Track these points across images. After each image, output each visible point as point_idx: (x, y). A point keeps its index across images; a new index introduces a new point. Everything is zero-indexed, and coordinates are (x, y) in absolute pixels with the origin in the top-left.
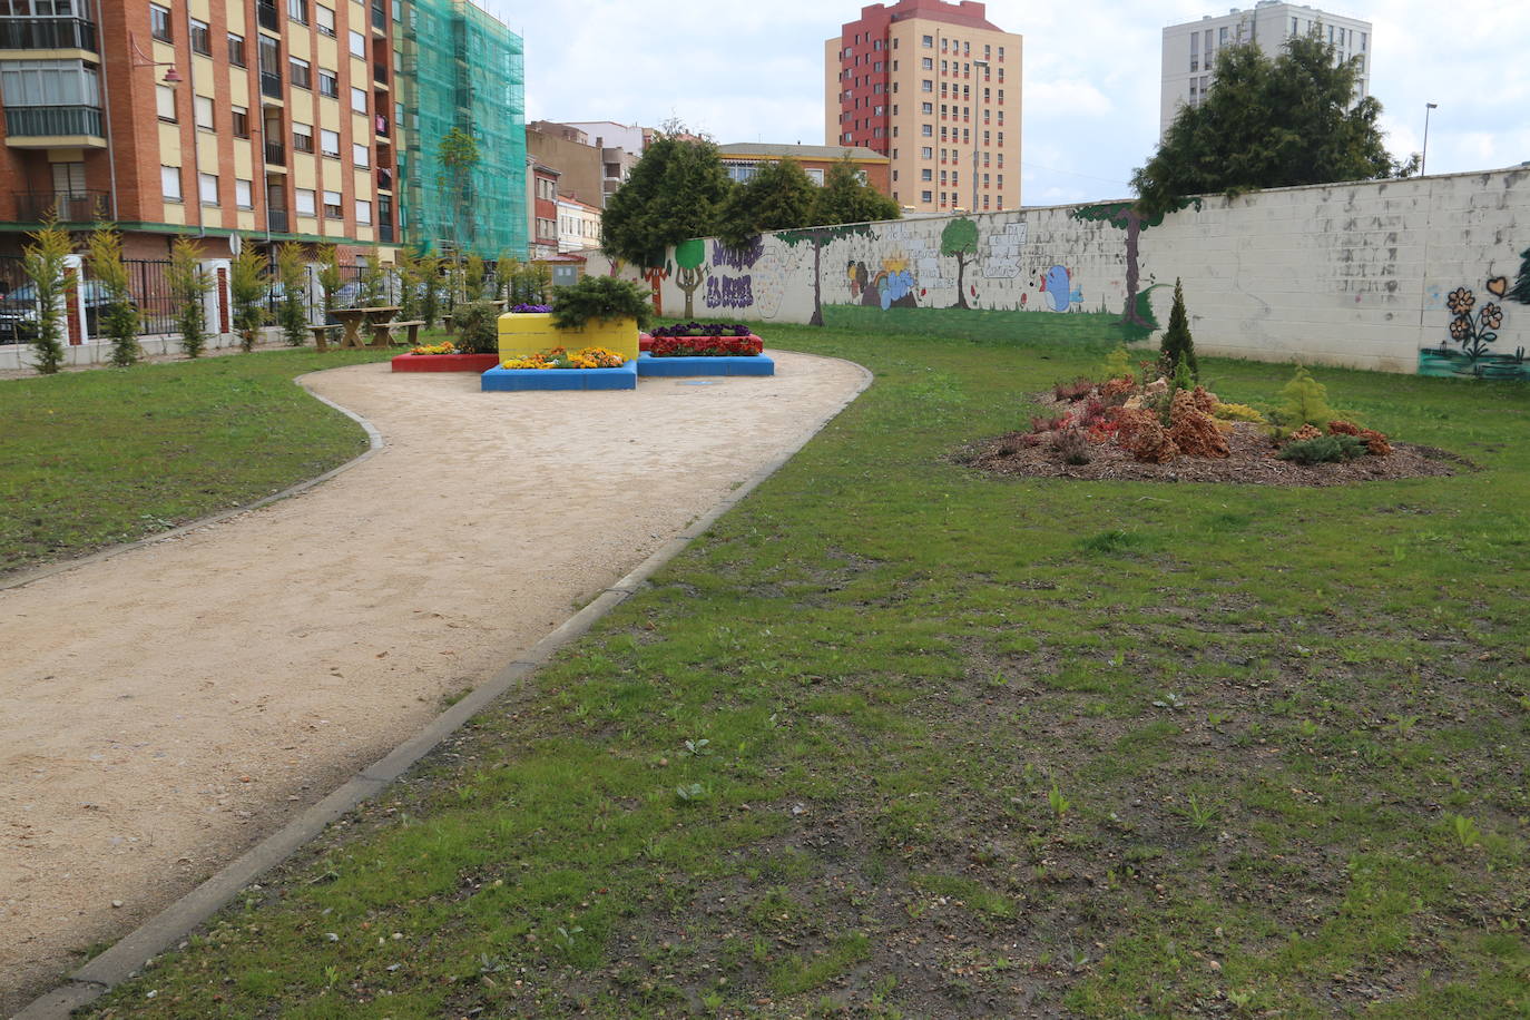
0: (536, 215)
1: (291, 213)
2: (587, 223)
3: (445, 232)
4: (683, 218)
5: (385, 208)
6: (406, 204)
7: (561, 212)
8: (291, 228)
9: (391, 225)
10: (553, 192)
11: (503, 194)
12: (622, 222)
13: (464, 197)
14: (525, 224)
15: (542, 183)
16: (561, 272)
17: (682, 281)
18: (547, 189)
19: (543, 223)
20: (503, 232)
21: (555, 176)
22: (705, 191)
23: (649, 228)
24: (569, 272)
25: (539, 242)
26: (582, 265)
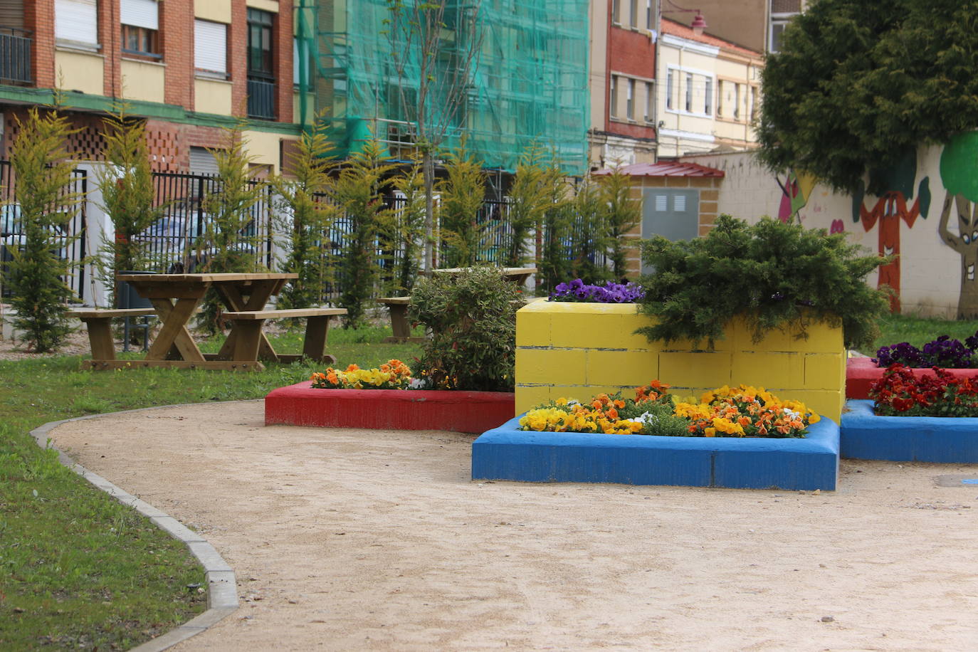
0: (610, 65)
1: (42, 42)
2: (728, 88)
5: (261, 41)
6: (310, 32)
7: (667, 60)
8: (42, 76)
9: (273, 79)
10: (650, 12)
11: (535, 16)
12: (813, 86)
14: (583, 87)
16: (661, 203)
17: (954, 227)
18: (639, 7)
19: (624, 84)
20: (531, 104)
23: (879, 100)
24: (680, 203)
25: (612, 129)
26: (712, 188)
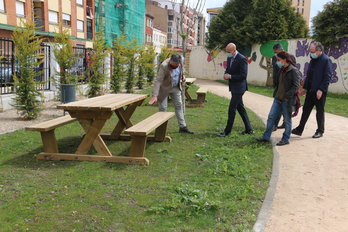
0: (146, 33)
1: (46, 21)
2: (162, 37)
3: (114, 37)
4: (270, 29)
5: (89, 25)
6: (98, 23)
7: (154, 32)
8: (46, 29)
9: (92, 32)
10: (151, 24)
11: (136, 23)
13: (122, 22)
14: (142, 36)
15: (148, 20)
17: (265, 64)
18: (150, 23)
19: (148, 36)
21: (152, 18)
22: (282, 12)
23: (247, 33)
25: (146, 43)
26: (188, 53)
